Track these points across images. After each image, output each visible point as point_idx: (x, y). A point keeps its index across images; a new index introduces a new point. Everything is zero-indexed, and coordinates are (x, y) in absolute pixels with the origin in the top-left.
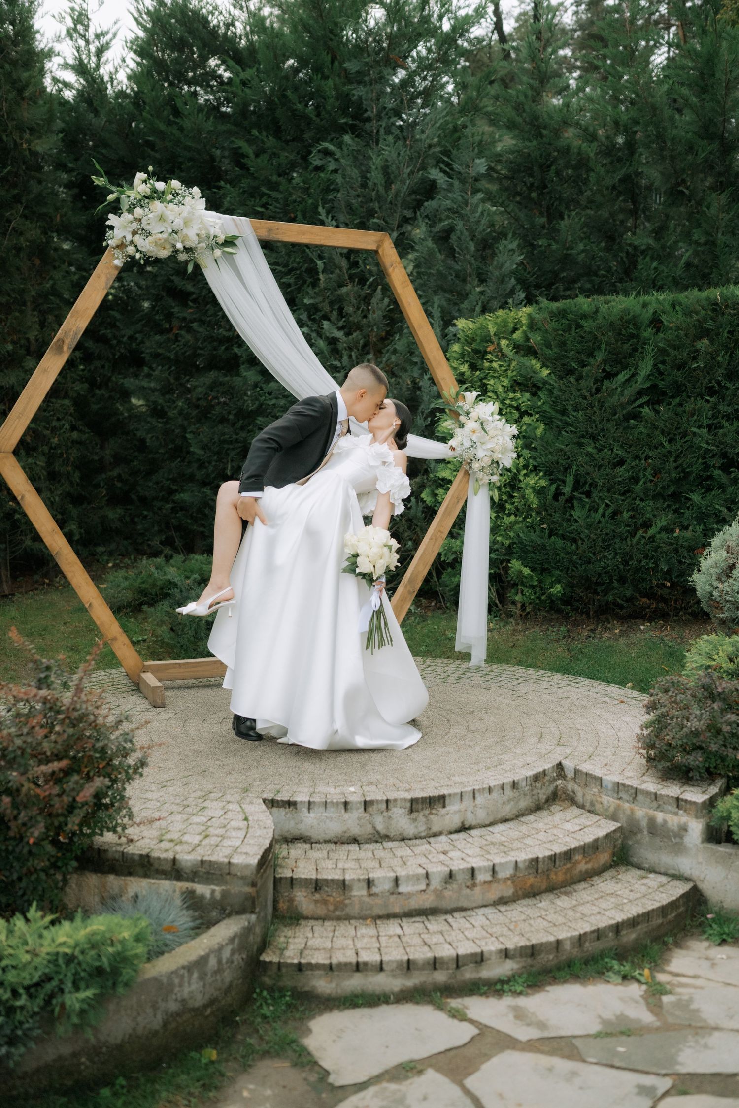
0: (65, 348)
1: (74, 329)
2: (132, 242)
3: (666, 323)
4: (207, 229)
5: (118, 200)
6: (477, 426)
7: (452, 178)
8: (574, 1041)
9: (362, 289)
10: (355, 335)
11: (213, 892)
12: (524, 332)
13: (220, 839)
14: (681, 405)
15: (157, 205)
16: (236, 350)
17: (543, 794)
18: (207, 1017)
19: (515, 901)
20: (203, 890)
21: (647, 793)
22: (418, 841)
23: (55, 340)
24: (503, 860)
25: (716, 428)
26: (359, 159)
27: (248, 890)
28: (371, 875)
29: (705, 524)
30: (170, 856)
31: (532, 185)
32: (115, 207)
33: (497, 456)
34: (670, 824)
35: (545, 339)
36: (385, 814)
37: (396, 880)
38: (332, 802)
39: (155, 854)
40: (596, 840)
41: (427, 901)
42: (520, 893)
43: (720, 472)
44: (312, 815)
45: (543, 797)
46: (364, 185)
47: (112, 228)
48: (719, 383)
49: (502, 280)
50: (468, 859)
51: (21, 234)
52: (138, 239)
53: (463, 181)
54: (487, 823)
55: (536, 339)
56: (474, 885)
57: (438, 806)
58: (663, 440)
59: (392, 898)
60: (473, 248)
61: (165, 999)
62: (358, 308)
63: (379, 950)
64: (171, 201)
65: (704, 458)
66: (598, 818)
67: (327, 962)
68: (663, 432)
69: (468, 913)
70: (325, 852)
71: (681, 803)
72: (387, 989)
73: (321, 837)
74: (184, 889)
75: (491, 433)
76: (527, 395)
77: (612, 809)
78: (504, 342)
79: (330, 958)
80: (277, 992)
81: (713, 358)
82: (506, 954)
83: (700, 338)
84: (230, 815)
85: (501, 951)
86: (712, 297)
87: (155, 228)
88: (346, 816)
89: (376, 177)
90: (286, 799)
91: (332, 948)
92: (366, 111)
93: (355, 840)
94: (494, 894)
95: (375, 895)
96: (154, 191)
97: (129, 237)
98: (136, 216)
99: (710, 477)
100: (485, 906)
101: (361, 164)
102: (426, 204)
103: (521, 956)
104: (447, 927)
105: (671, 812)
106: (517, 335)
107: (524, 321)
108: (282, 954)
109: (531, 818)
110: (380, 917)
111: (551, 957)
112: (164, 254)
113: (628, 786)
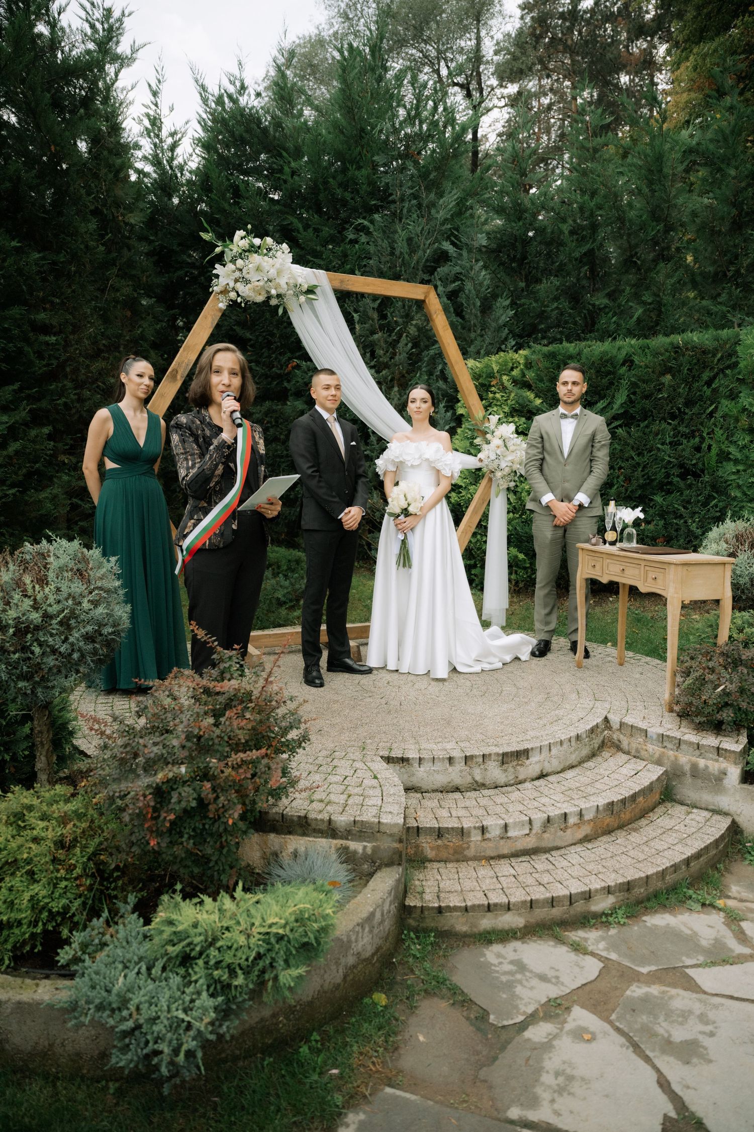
0: (179, 377)
1: (186, 361)
2: (234, 289)
3: (637, 362)
4: (296, 279)
5: (223, 253)
6: (500, 442)
7: (461, 249)
8: (688, 971)
9: (390, 336)
10: (384, 372)
11: (365, 847)
12: (522, 370)
13: (362, 798)
14: (647, 427)
15: (255, 258)
16: (286, 384)
17: (597, 742)
18: (374, 964)
19: (596, 839)
20: (356, 846)
21: (690, 744)
22: (509, 789)
23: (170, 370)
24: (588, 805)
25: (676, 444)
26: (388, 232)
27: (396, 845)
28: (485, 823)
29: (665, 519)
30: (326, 817)
31: (515, 256)
32: (220, 258)
33: (516, 467)
34: (711, 769)
35: (538, 375)
36: (482, 767)
37: (506, 826)
38: (439, 758)
39: (312, 816)
40: (651, 783)
41: (530, 843)
42: (600, 831)
43: (678, 479)
44: (422, 769)
45: (596, 746)
46: (392, 254)
47: (217, 276)
48: (679, 409)
49: (499, 329)
50: (559, 805)
51: (118, 290)
52: (240, 286)
53: (470, 251)
54: (559, 770)
55: (530, 375)
56: (566, 828)
57: (523, 758)
58: (633, 454)
59: (502, 842)
60: (479, 304)
61: (345, 956)
62: (387, 352)
63: (502, 889)
64: (266, 255)
65: (666, 468)
66: (645, 763)
67: (463, 904)
68: (633, 448)
69: (563, 851)
70: (436, 801)
71: (721, 751)
72: (514, 926)
73: (429, 788)
74: (339, 846)
75: (511, 448)
76: (523, 419)
77: (657, 755)
78: (505, 378)
79: (465, 901)
80: (421, 932)
81: (675, 390)
82: (609, 890)
83: (664, 374)
84: (359, 773)
85: (604, 888)
86: (675, 341)
87: (253, 277)
88: (450, 769)
89: (401, 246)
90: (400, 756)
91: (462, 891)
92: (391, 194)
93: (457, 789)
94: (580, 834)
95: (489, 839)
96: (252, 245)
97: (232, 284)
98: (238, 266)
99: (671, 483)
100: (574, 844)
101: (388, 237)
102: (438, 269)
103: (620, 891)
104: (551, 867)
105: (712, 759)
106: (515, 373)
107: (522, 361)
108: (422, 898)
109: (590, 764)
110: (492, 858)
111: (642, 890)
112: (260, 299)
113: (673, 737)
